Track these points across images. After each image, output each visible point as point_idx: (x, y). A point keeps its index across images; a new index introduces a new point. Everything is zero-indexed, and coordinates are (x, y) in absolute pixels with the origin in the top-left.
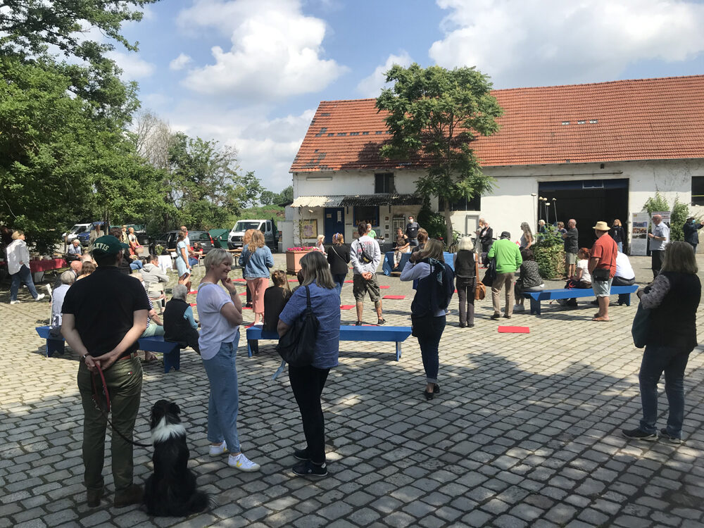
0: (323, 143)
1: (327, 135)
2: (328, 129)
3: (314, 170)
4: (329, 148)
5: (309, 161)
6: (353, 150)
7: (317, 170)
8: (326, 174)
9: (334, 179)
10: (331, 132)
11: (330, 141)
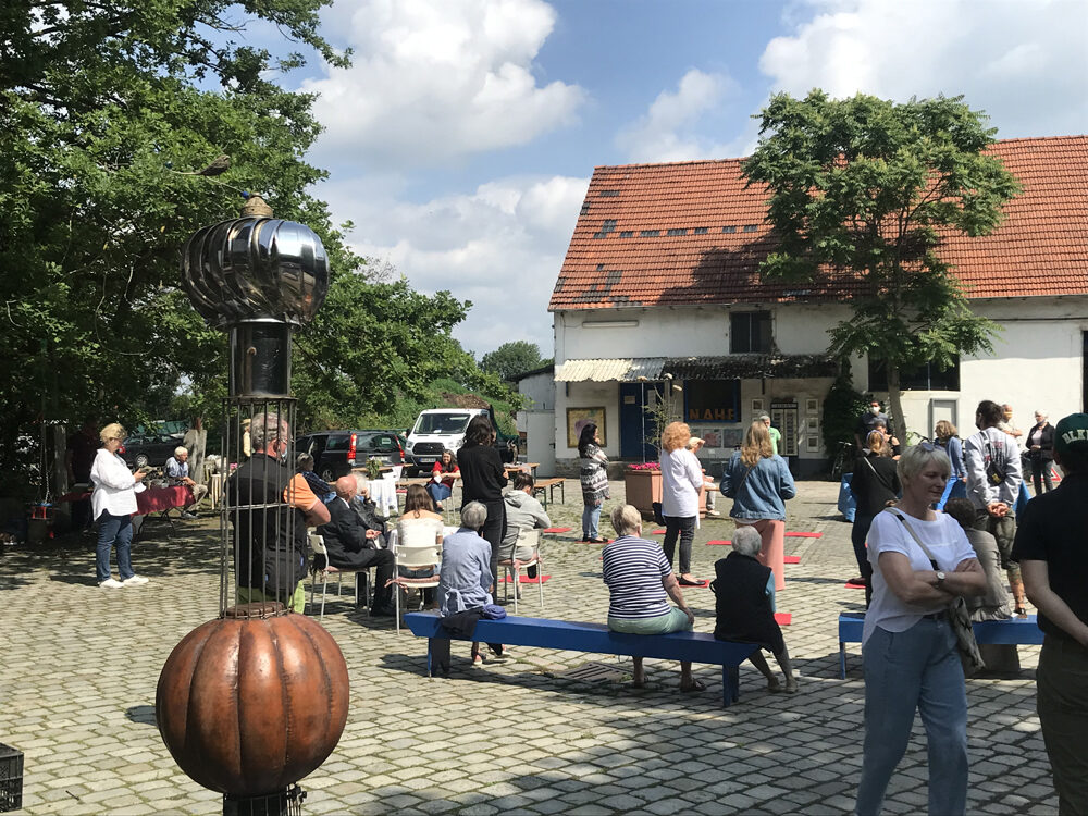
0: (613, 250)
1: (618, 235)
2: (618, 223)
3: (600, 306)
4: (626, 260)
5: (588, 288)
6: (678, 265)
7: (607, 305)
8: (626, 314)
9: (642, 325)
10: (625, 229)
11: (627, 247)
